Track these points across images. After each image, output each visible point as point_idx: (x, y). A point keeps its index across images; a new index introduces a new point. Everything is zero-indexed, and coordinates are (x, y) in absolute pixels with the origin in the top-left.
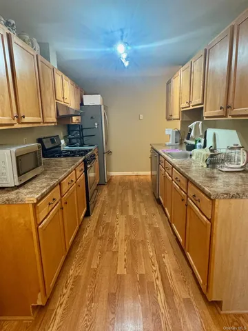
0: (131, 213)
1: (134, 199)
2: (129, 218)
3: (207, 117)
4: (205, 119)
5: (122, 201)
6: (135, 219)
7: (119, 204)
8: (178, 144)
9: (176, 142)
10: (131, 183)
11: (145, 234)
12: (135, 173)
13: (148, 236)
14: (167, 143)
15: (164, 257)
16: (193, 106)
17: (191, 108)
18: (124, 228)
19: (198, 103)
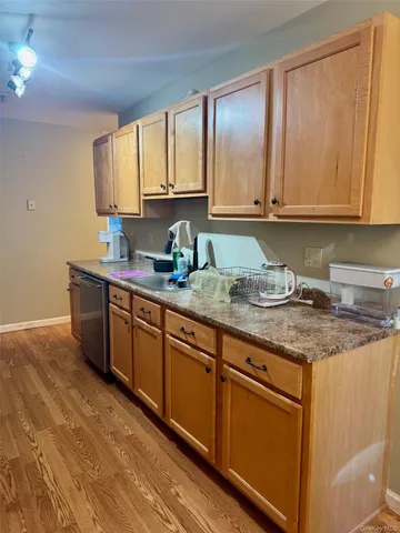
0: (59, 419)
1: (49, 385)
2: (60, 432)
3: (214, 215)
4: (210, 217)
5: (23, 396)
6: (78, 431)
7: (19, 404)
8: (126, 259)
9: (122, 257)
10: (24, 348)
11: (115, 459)
12: (25, 325)
13: (123, 459)
14: (105, 259)
15: (177, 494)
16: (175, 193)
17: (171, 196)
18: (61, 459)
19: (192, 189)
